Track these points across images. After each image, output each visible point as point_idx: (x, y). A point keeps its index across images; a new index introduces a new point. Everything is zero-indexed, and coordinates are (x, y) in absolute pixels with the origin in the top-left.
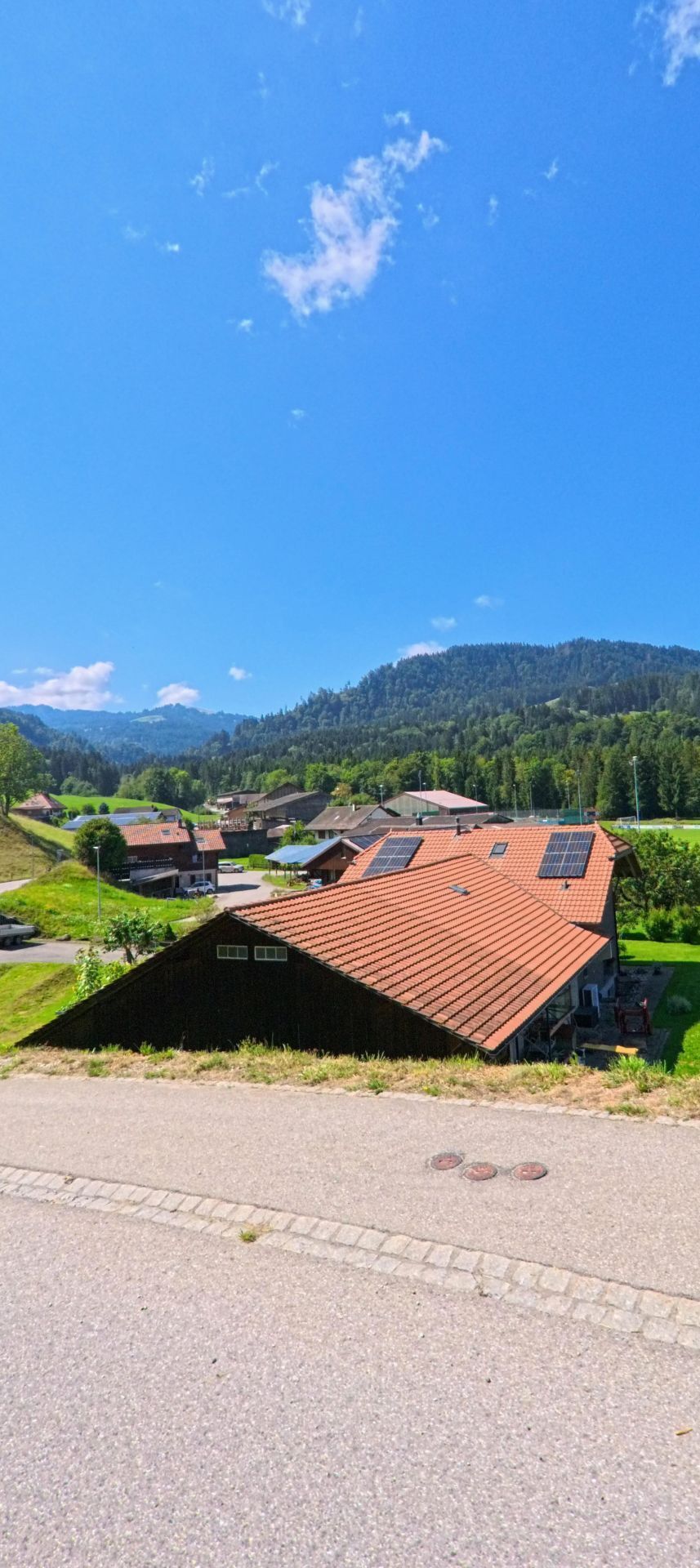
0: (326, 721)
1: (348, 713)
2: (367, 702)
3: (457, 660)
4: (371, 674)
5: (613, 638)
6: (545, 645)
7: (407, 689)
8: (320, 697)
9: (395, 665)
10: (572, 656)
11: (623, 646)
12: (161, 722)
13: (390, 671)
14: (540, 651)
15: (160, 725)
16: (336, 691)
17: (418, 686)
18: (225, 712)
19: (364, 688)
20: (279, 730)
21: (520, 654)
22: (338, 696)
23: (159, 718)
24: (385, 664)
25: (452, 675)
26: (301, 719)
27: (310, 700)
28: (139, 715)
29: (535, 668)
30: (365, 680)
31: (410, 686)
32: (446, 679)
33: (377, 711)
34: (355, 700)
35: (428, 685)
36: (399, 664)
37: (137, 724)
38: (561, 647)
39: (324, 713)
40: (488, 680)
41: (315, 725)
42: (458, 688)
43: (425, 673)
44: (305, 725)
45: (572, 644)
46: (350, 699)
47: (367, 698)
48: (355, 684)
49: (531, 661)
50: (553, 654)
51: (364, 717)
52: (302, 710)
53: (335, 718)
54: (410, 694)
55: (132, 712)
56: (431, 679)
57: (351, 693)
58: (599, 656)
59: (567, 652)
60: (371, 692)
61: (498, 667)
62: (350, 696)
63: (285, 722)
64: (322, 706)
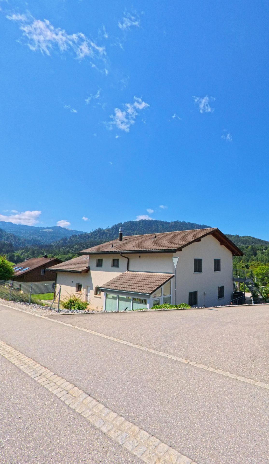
0: (99, 237)
1: (106, 235)
2: (112, 233)
3: (142, 223)
4: (115, 225)
5: (187, 221)
6: (168, 222)
7: (125, 230)
8: (98, 230)
9: (123, 223)
10: (174, 225)
11: (189, 223)
12: (51, 232)
13: (121, 225)
14: (166, 223)
15: (50, 233)
16: (104, 229)
17: (129, 229)
18: (76, 230)
19: (113, 228)
20: (83, 239)
21: (160, 223)
22: (104, 230)
23: (51, 230)
24: (120, 222)
25: (140, 227)
26: (91, 236)
27: (95, 231)
28: (44, 228)
29: (163, 228)
30: (113, 226)
31: (126, 229)
32: (137, 228)
33: (115, 235)
34: (109, 232)
35: (131, 230)
36: (124, 223)
37: (42, 231)
38: (172, 222)
39: (99, 235)
40: (150, 229)
41: (95, 238)
42: (140, 231)
43: (131, 226)
44: (92, 238)
45: (175, 222)
46: (107, 232)
47: (113, 232)
48: (110, 227)
49: (163, 225)
50: (169, 224)
51: (111, 237)
52: (92, 233)
53: (102, 236)
54: (125, 232)
55: (43, 227)
56: (133, 228)
57: (108, 230)
58: (181, 226)
59: (173, 224)
60: (114, 230)
61: (153, 226)
62: (107, 230)
63: (86, 236)
64: (98, 233)
